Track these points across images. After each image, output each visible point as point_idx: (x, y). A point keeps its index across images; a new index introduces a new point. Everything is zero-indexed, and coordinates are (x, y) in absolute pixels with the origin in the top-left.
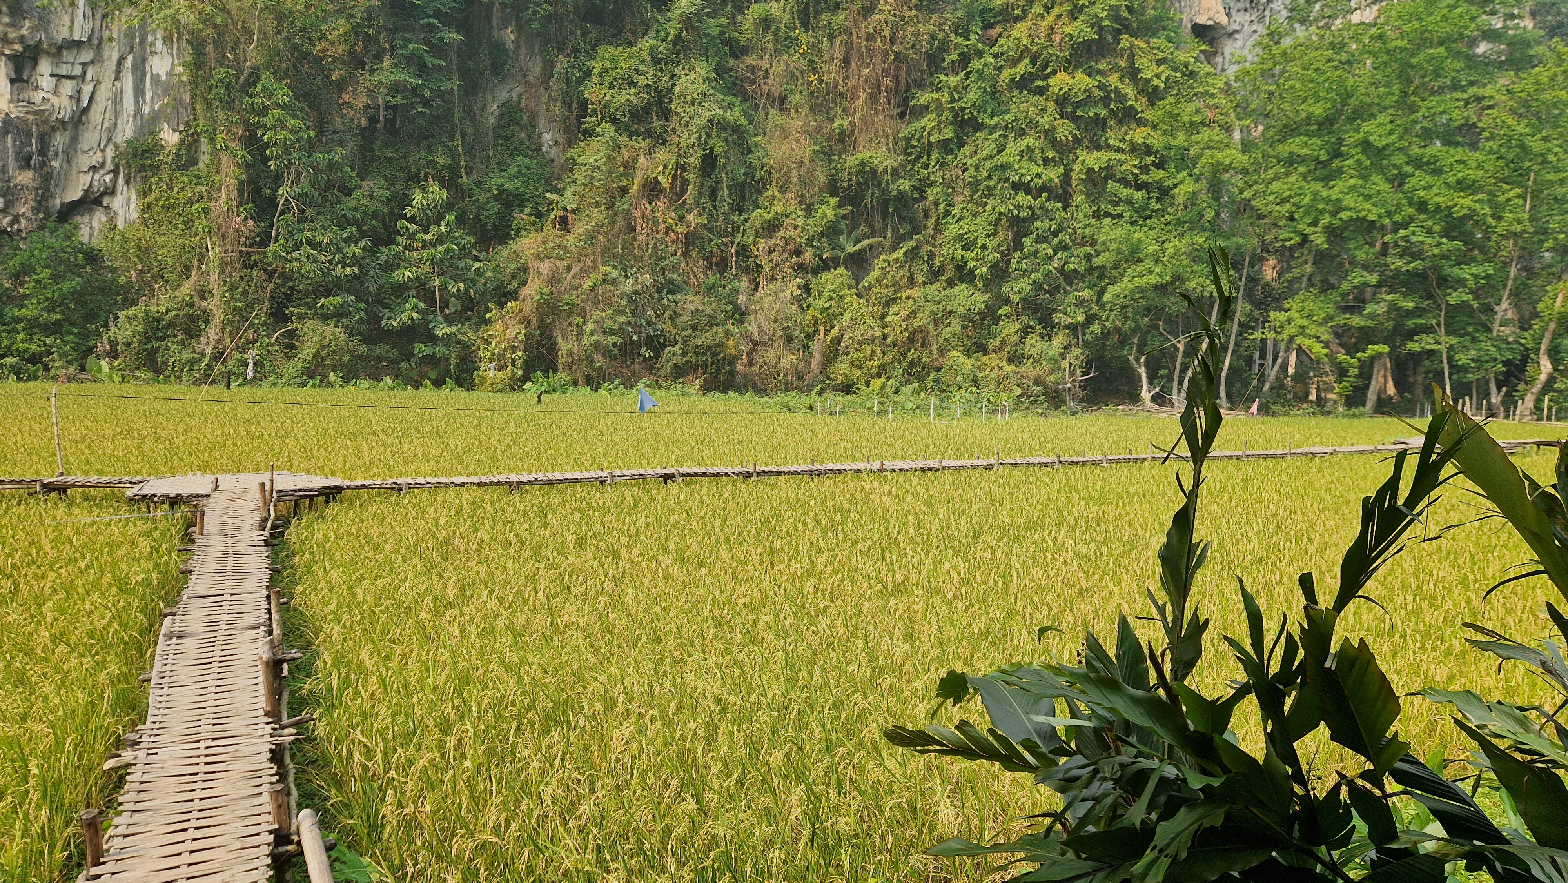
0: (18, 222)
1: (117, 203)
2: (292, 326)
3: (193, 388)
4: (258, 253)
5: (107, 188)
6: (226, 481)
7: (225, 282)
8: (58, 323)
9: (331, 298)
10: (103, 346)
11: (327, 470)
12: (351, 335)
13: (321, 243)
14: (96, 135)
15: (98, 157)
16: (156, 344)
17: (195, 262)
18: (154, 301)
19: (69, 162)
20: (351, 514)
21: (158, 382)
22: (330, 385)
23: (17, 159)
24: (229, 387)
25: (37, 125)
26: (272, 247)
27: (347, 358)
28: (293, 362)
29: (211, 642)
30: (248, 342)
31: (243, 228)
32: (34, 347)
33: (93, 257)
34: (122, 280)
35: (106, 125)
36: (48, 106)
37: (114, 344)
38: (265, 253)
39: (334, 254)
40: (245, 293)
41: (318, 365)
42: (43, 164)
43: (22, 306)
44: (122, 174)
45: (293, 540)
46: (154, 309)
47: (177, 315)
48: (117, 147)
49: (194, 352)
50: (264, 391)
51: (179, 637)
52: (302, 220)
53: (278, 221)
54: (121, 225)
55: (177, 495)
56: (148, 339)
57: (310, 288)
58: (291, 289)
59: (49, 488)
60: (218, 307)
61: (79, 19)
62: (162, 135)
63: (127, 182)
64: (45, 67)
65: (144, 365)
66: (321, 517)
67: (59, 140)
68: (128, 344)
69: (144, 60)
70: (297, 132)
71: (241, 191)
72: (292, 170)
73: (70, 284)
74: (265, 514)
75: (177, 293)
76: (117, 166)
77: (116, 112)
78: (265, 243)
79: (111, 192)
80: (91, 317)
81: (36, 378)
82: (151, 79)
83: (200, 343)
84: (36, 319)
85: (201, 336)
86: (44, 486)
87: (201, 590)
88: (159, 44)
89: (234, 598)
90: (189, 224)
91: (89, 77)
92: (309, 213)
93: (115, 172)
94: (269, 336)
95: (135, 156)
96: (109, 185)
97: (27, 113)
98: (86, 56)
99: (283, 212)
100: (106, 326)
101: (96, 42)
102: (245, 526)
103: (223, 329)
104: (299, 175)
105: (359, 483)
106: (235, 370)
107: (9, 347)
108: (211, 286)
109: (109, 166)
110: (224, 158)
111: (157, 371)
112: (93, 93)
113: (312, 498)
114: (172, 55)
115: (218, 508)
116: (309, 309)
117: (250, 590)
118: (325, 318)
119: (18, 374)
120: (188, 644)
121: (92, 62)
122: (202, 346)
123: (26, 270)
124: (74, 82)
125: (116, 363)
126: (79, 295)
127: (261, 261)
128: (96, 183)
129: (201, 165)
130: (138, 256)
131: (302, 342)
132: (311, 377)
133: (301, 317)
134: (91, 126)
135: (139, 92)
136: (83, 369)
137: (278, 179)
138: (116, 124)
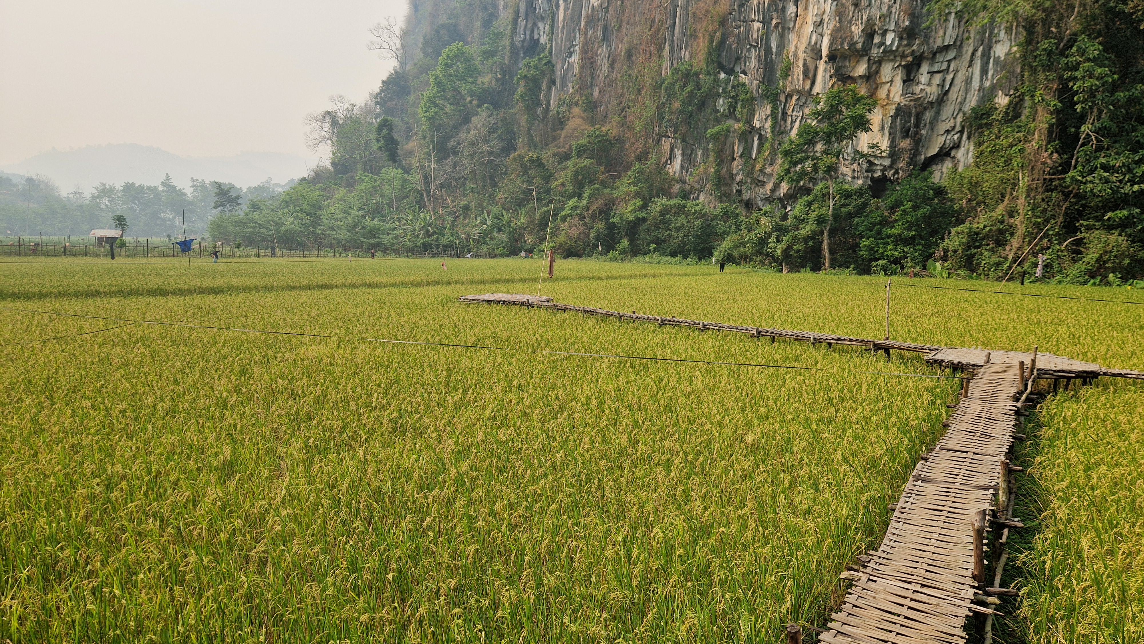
0: (898, 173)
1: (960, 154)
2: (1079, 236)
3: (996, 283)
4: (1059, 179)
5: (955, 144)
6: (998, 357)
7: (1029, 204)
8: (913, 238)
9: (1118, 212)
10: (939, 253)
11: (1089, 355)
12: (1133, 242)
13: (1114, 166)
14: (952, 108)
15: (951, 124)
16: (974, 251)
17: (1009, 190)
18: (976, 220)
19: (932, 129)
20: (1103, 399)
21: (972, 278)
22: (1108, 284)
23: (901, 132)
24: (1022, 283)
25: (916, 108)
26: (1071, 173)
27: (1127, 261)
28: (1077, 265)
29: (947, 493)
30: (1042, 249)
31: (1048, 161)
32: (897, 253)
33: (940, 192)
34: (956, 207)
35: (959, 100)
36: (923, 94)
37: (946, 251)
38: (1064, 178)
39: (1125, 174)
40: (1045, 211)
41: (1099, 268)
42: (916, 133)
43: (893, 227)
44: (966, 133)
45: (1044, 413)
46: (975, 226)
47: (991, 230)
48: (964, 114)
49: (1000, 257)
50: (1051, 288)
51: (923, 481)
52: (1099, 149)
53: (1078, 152)
54: (960, 169)
55: (959, 363)
56: (969, 248)
57: (1100, 205)
58: (1084, 206)
59: (878, 347)
60: (1022, 222)
61: (950, 31)
62: (996, 100)
63: (969, 138)
64: (925, 68)
65: (964, 266)
66: (1076, 397)
67: (928, 115)
68: (955, 251)
69: (990, 48)
70: (1102, 78)
71: (1050, 132)
72: (1095, 110)
73: (925, 210)
74: (1022, 388)
75: (993, 214)
76: (963, 127)
77: (966, 90)
78: (1065, 171)
79: (957, 146)
80: (933, 233)
81: (896, 274)
82: (994, 61)
83: (1005, 250)
84: (900, 235)
85: (1006, 245)
86: (875, 345)
87: (952, 444)
88: (1002, 33)
89: (976, 456)
90: (1008, 162)
91: (951, 69)
92: (1106, 142)
93: (962, 132)
94: (1060, 244)
95: (976, 118)
96: (956, 141)
97: (911, 101)
98: (951, 55)
99: (1083, 145)
100: (943, 239)
101: (958, 43)
102: (1003, 396)
103: (1024, 239)
104: (1100, 112)
105: (1116, 371)
106: (1029, 270)
107: (882, 253)
108: (1018, 207)
109: (958, 128)
110: (1040, 109)
111: (973, 271)
112: (953, 79)
113: (1069, 379)
114: (1011, 40)
115: (986, 377)
116: (1097, 221)
117: (991, 453)
118: (1110, 228)
119: (885, 271)
120: (930, 488)
121: (955, 58)
122: (1006, 252)
123: (898, 204)
124: (941, 74)
125: (946, 264)
126: (927, 219)
127: (1061, 185)
128: (948, 142)
129: (1023, 117)
130: (969, 189)
131: (1087, 249)
132: (1093, 277)
133: (1089, 228)
134: (949, 102)
135: (984, 71)
136: (924, 268)
137: (1082, 118)
138: (965, 98)
